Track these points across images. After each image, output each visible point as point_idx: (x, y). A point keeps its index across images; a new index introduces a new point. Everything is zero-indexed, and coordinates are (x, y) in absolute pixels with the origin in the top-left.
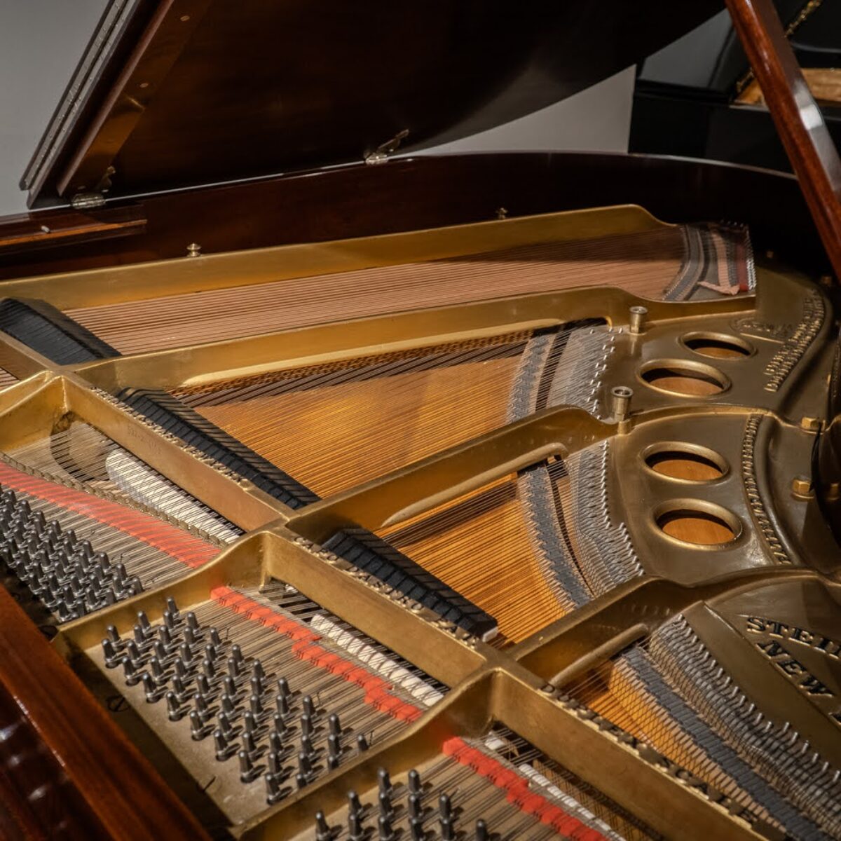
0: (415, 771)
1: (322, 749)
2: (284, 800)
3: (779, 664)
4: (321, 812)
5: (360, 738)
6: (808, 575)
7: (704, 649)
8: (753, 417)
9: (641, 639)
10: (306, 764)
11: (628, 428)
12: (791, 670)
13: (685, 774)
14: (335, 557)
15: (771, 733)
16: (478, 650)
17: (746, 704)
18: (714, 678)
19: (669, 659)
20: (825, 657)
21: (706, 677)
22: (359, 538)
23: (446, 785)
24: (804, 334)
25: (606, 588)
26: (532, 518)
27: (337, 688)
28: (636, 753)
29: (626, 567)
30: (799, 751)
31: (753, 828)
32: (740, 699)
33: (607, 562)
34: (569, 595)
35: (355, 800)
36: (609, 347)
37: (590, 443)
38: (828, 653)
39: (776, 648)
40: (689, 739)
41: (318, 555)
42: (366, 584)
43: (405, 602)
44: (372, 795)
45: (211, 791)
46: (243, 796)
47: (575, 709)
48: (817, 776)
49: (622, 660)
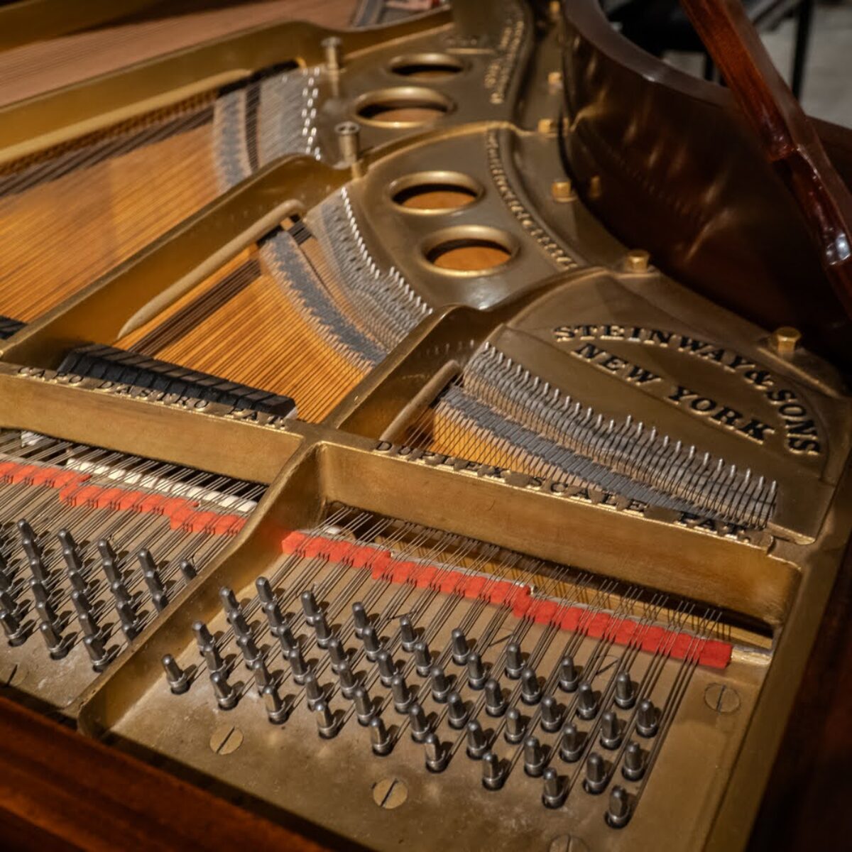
0: (263, 578)
1: (140, 593)
2: (115, 661)
3: (601, 364)
4: (169, 656)
5: (184, 565)
6: (598, 273)
7: (522, 370)
8: (490, 131)
9: (455, 378)
10: (129, 613)
11: (363, 170)
12: (613, 366)
13: (561, 486)
14: (78, 378)
15: (616, 431)
16: (290, 430)
17: (582, 411)
18: (542, 395)
19: (489, 391)
20: (641, 345)
21: (533, 396)
22: (98, 354)
23: (301, 584)
24: (512, 39)
25: (397, 338)
26: (291, 286)
27: (132, 524)
28: (502, 481)
29: (412, 312)
30: (648, 440)
31: (646, 516)
32: (575, 407)
33: (390, 312)
34: (362, 354)
35: (204, 630)
36: (311, 90)
37: (325, 195)
38: (643, 340)
39: (592, 350)
40: (539, 460)
41: (56, 381)
42: (129, 396)
43: (184, 403)
44: (219, 621)
45: (17, 682)
46: (61, 674)
47: (421, 458)
48: (673, 458)
49: (442, 404)
